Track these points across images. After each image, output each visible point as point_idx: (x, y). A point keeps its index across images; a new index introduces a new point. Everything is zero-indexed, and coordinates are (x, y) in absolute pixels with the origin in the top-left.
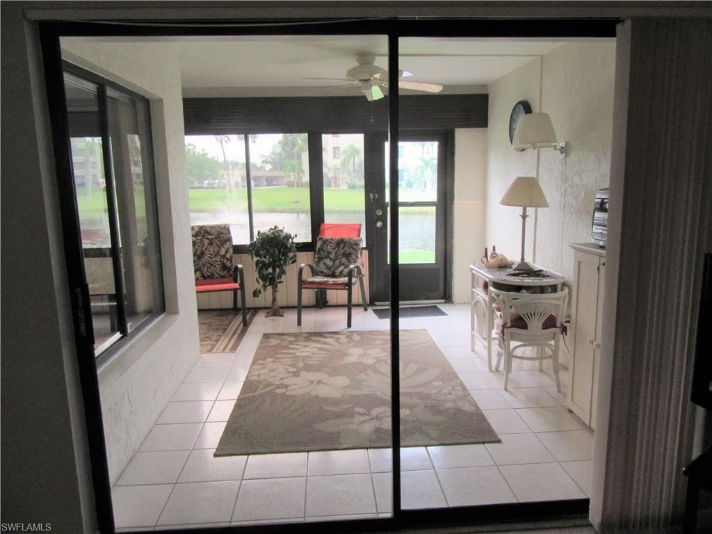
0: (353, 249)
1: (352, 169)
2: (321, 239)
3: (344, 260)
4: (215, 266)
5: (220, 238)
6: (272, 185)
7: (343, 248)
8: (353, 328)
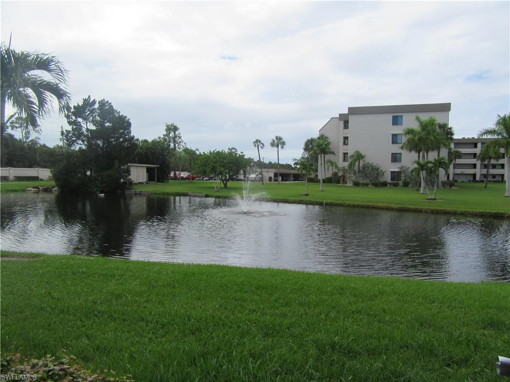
1: (357, 170)
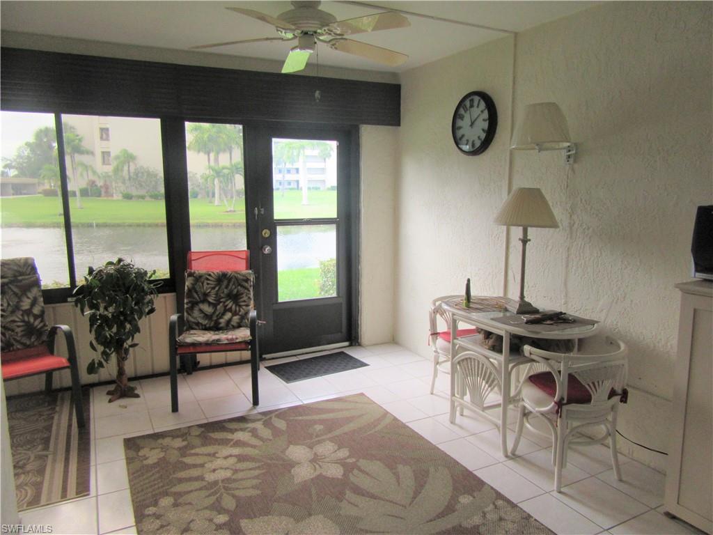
0: (242, 286)
1: (127, 177)
2: (191, 275)
3: (230, 304)
4: (13, 331)
5: (21, 281)
6: (21, 194)
7: (227, 287)
8: (264, 406)
